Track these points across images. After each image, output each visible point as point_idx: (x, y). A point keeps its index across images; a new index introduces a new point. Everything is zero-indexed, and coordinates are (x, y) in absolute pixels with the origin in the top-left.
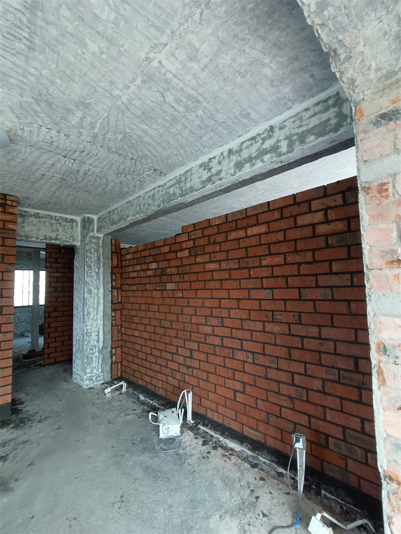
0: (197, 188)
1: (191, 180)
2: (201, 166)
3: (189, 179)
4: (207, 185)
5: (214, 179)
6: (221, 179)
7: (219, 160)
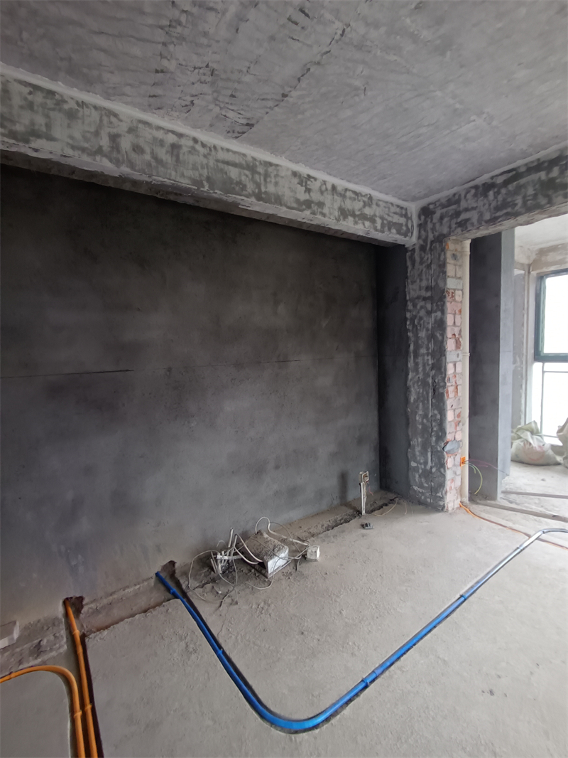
0: (289, 204)
1: (276, 184)
2: (295, 174)
3: (273, 180)
4: (304, 210)
5: (315, 208)
6: (324, 215)
7: (320, 187)
